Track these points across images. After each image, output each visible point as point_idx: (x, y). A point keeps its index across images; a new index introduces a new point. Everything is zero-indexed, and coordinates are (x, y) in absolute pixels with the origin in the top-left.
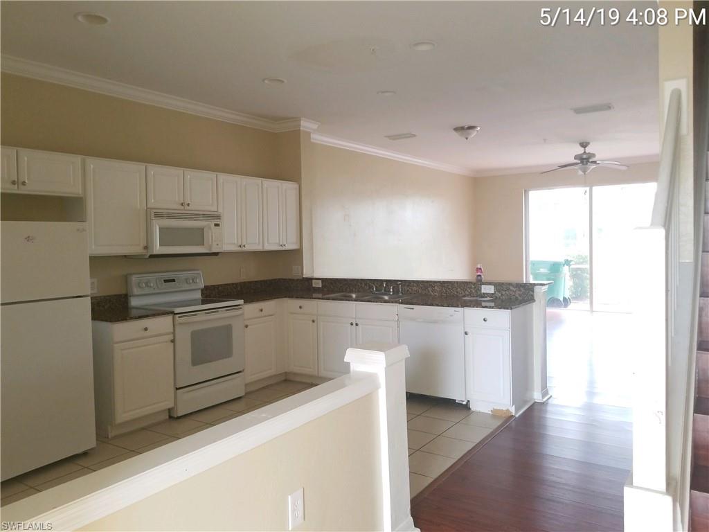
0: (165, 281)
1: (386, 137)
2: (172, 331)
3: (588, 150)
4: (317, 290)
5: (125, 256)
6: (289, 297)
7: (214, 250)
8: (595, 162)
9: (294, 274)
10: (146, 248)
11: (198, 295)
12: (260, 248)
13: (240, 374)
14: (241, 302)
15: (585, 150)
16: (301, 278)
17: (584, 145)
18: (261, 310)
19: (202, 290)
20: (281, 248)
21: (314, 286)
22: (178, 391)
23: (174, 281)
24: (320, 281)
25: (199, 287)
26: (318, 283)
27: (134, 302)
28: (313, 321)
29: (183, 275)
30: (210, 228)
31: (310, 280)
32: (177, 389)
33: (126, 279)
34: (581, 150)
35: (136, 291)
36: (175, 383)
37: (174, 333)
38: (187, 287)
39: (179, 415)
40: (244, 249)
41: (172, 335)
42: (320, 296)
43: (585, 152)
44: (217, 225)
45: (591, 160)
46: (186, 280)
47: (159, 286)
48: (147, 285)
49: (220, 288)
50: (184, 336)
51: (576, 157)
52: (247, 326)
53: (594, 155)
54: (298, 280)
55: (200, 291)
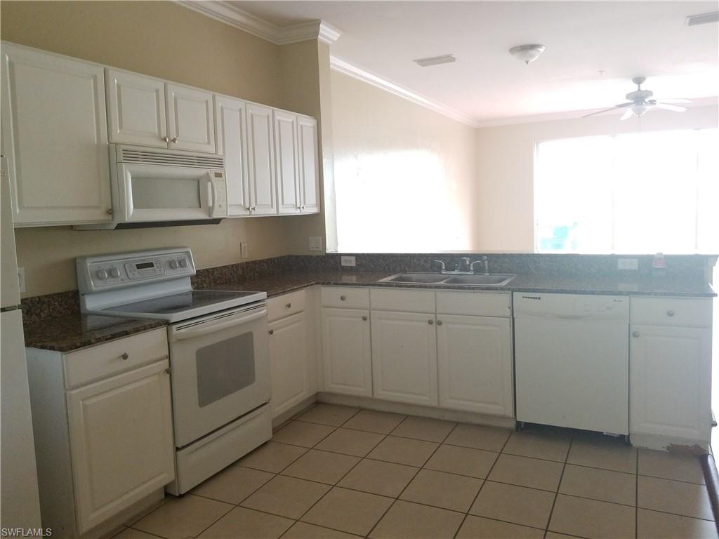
0: (139, 266)
1: (414, 61)
2: (167, 353)
3: (644, 87)
4: (349, 270)
5: (71, 227)
6: (323, 284)
7: (215, 216)
8: (652, 102)
9: (312, 249)
10: (111, 212)
11: (187, 287)
12: (272, 212)
13: (267, 406)
14: (263, 295)
15: (639, 87)
16: (324, 254)
17: (638, 81)
18: (289, 306)
19: (192, 278)
20: (297, 212)
21: (343, 264)
22: (180, 453)
23: (151, 265)
24: (354, 258)
25: (189, 274)
26: (350, 261)
27: (91, 304)
28: (365, 319)
29: (165, 256)
30: (209, 179)
31: (337, 257)
32: (177, 449)
33: (73, 265)
34: (633, 88)
35: (94, 285)
36: (174, 442)
37: (169, 357)
38: (171, 274)
39: (182, 493)
40: (253, 212)
41: (167, 360)
42: (354, 279)
43: (639, 90)
44: (218, 175)
45: (647, 100)
46: (171, 265)
47: (130, 275)
48: (112, 273)
49: (216, 273)
50: (186, 360)
51: (628, 97)
52: (271, 332)
53: (650, 93)
54: (318, 257)
55: (189, 280)
